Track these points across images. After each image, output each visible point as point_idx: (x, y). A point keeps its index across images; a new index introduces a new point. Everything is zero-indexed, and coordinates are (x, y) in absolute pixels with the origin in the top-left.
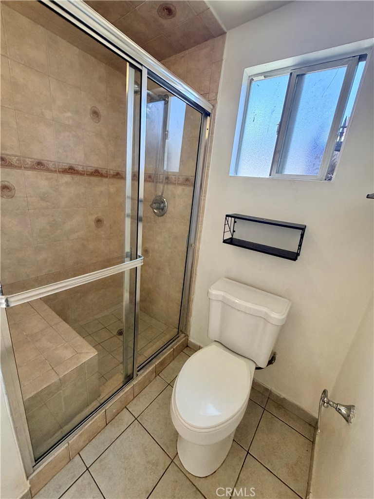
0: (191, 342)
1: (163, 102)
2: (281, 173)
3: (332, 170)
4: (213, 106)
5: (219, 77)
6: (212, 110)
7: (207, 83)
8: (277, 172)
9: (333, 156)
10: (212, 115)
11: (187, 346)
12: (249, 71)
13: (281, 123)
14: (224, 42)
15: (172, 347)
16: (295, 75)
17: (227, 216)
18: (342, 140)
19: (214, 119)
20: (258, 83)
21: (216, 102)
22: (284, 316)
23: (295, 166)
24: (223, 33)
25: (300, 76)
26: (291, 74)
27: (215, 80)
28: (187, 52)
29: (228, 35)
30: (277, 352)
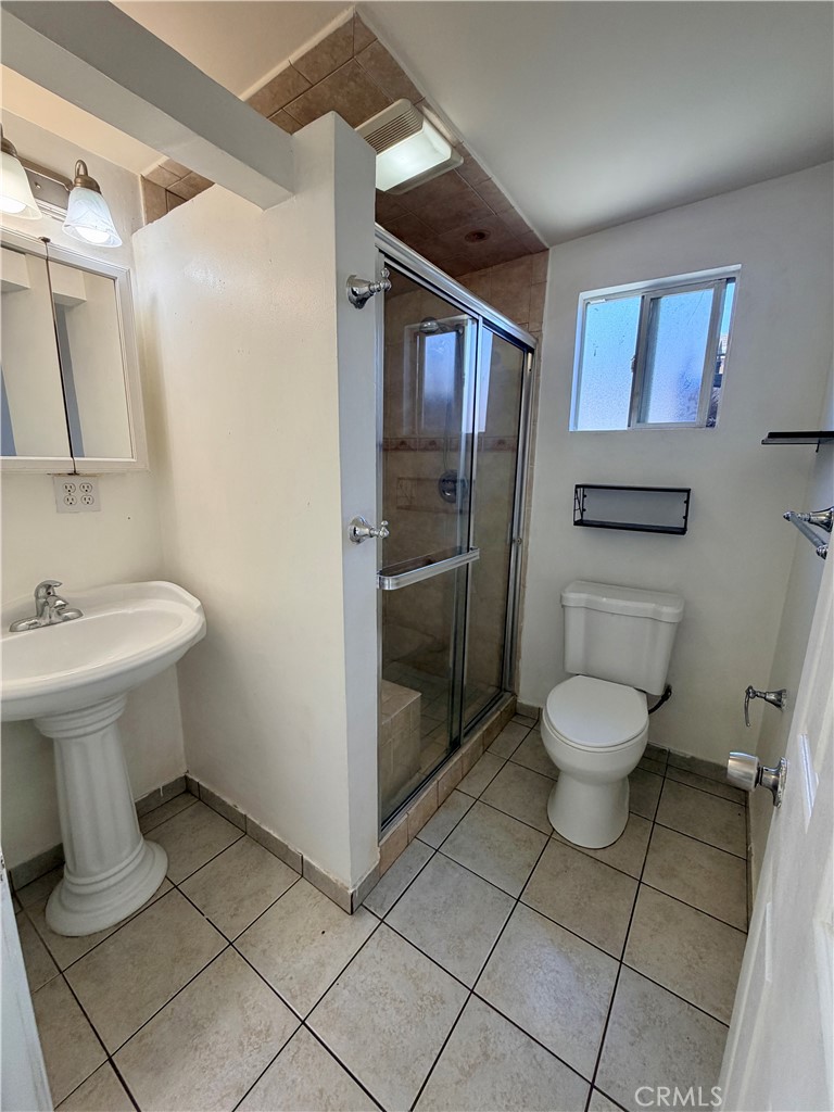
0: (521, 704)
1: (454, 333)
2: (644, 421)
3: (713, 413)
4: (537, 340)
5: (544, 302)
6: (535, 345)
7: (525, 310)
8: (638, 422)
9: (712, 393)
10: (536, 352)
11: (516, 714)
12: (584, 295)
13: (636, 357)
14: (546, 260)
15: (497, 710)
16: (648, 299)
17: (577, 486)
18: (721, 372)
19: (539, 357)
20: (597, 306)
21: (541, 335)
22: (681, 609)
23: (662, 410)
24: (546, 250)
25: (655, 301)
26: (643, 297)
27: (536, 304)
28: (490, 270)
29: (550, 251)
30: (672, 685)
